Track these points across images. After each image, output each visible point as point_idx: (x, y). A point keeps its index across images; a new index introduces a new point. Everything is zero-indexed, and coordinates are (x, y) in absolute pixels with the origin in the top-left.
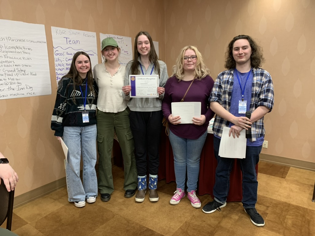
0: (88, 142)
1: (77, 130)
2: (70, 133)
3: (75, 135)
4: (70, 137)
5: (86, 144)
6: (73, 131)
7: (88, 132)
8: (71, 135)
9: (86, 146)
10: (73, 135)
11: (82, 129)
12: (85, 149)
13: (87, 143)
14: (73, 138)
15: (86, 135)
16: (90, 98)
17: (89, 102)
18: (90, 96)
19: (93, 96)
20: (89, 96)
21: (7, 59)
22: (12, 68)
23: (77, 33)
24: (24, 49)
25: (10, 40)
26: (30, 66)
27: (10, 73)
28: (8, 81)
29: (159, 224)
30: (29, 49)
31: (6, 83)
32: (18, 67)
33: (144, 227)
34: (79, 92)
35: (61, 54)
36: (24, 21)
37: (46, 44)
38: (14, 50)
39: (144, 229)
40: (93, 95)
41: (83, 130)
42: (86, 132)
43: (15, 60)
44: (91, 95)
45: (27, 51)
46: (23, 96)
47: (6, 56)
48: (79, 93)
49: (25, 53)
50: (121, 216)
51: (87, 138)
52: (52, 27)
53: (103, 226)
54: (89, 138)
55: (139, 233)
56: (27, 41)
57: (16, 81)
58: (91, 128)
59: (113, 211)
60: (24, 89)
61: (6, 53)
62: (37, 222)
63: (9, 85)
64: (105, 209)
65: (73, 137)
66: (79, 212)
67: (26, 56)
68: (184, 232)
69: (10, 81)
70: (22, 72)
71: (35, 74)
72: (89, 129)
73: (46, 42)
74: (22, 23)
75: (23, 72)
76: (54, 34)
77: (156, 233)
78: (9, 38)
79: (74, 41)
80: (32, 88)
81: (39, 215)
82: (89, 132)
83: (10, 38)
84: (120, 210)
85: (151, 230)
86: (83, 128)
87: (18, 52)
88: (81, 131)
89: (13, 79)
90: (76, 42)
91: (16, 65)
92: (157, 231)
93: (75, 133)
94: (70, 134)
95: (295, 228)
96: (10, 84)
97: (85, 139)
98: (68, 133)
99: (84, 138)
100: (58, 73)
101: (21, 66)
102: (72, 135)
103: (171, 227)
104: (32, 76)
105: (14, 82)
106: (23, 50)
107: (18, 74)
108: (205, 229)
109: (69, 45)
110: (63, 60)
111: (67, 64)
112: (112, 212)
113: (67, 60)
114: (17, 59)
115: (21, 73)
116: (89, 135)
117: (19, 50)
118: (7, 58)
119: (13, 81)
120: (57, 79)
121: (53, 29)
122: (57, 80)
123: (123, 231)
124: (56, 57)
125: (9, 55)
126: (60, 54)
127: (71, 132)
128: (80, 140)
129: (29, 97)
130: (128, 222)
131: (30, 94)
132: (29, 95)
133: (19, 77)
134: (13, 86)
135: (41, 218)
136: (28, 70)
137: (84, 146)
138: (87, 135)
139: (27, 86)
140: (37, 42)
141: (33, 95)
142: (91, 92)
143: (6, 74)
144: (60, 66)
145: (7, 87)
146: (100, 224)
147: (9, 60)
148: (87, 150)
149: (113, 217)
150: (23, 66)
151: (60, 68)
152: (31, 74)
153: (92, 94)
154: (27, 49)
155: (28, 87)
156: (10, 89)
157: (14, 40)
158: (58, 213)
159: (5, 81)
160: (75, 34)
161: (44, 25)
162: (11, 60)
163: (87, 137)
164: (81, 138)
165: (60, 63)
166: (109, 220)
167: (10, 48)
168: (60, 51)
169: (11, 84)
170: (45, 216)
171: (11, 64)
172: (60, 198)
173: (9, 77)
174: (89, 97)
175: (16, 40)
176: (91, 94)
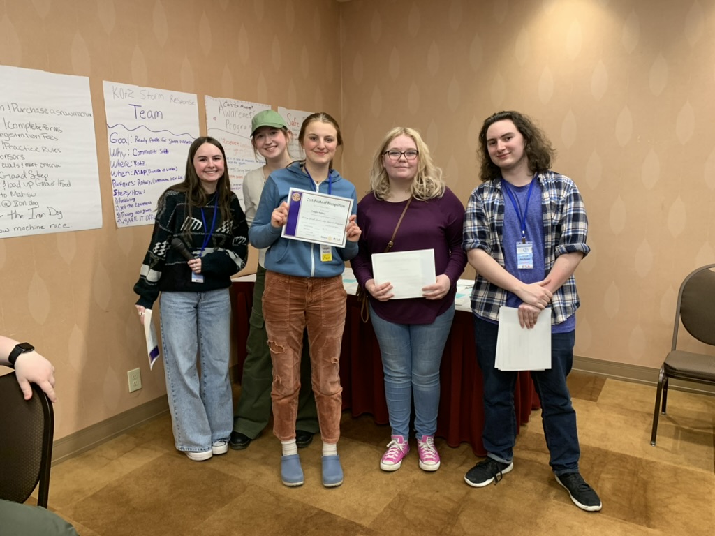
0: (213, 324)
1: (189, 298)
2: (176, 306)
3: (185, 311)
4: (177, 315)
5: (208, 329)
6: (182, 301)
7: (212, 303)
8: (178, 310)
9: (207, 333)
10: (182, 309)
11: (201, 298)
12: (205, 339)
13: (211, 326)
14: (182, 316)
15: (208, 310)
16: (219, 235)
17: (215, 243)
18: (220, 232)
19: (227, 232)
20: (218, 230)
21: (8, 151)
22: (18, 171)
23: (157, 96)
24: (46, 128)
25: (16, 110)
26: (57, 166)
27: (15, 181)
28: (9, 197)
29: (343, 501)
30: (55, 129)
31: (6, 202)
32: (31, 168)
33: (312, 508)
34: (198, 221)
35: (124, 141)
36: (46, 70)
37: (92, 118)
38: (23, 131)
39: (312, 511)
40: (227, 230)
41: (203, 299)
42: (208, 303)
43: (25, 153)
44: (222, 229)
45: (52, 133)
46: (40, 232)
47: (7, 145)
48: (199, 224)
49: (47, 137)
50: (260, 487)
51: (211, 315)
52: (104, 82)
53: (224, 509)
54: (214, 315)
55: (303, 519)
56: (52, 111)
57: (27, 199)
58: (219, 295)
59: (242, 478)
60: (43, 216)
61: (7, 138)
62: (76, 508)
63: (12, 208)
64: (224, 475)
65: (181, 313)
66: (167, 484)
67: (49, 144)
68: (397, 514)
69: (15, 198)
70: (40, 178)
71: (67, 182)
72: (214, 296)
73: (92, 115)
74: (41, 72)
75: (43, 180)
76: (108, 97)
77: (339, 519)
78: (13, 106)
79: (150, 113)
80: (61, 213)
81: (78, 492)
82: (215, 302)
83: (15, 106)
84: (257, 476)
85: (326, 513)
86: (202, 296)
87: (33, 136)
88: (199, 301)
89: (21, 195)
90: (155, 115)
91: (26, 164)
92: (340, 515)
93: (186, 306)
94: (177, 308)
95: (618, 496)
96: (13, 204)
97: (207, 318)
98: (172, 305)
99: (202, 314)
100: (117, 182)
101: (38, 166)
102: (181, 311)
103: (369, 505)
104: (61, 188)
105: (22, 201)
106: (44, 131)
107: (31, 184)
108: (439, 506)
109: (140, 122)
110: (127, 152)
111: (135, 162)
112: (239, 480)
113: (136, 153)
114: (31, 150)
115: (38, 182)
116: (214, 309)
117: (36, 132)
118: (8, 148)
119: (21, 199)
120: (115, 195)
121: (108, 86)
122: (114, 197)
123: (269, 517)
124: (112, 147)
125: (14, 141)
126: (120, 141)
127: (176, 304)
128: (195, 320)
129: (55, 234)
130: (279, 500)
131: (56, 226)
132: (54, 230)
133: (35, 189)
134: (20, 210)
135: (83, 498)
136: (53, 174)
137: (203, 333)
138: (211, 310)
139: (52, 210)
140: (74, 114)
141: (63, 230)
142: (224, 223)
143: (6, 183)
144: (121, 165)
145: (8, 211)
146: (216, 505)
147: (12, 152)
148: (208, 342)
149: (244, 491)
150: (42, 165)
151: (122, 170)
152: (60, 182)
153: (226, 228)
154: (53, 129)
155: (53, 212)
156: (14, 215)
157: (25, 111)
158: (119, 486)
159: (4, 199)
160: (153, 97)
161: (88, 79)
162: (17, 152)
163: (209, 314)
164: (197, 315)
165: (121, 159)
166: (235, 497)
167: (15, 126)
168: (121, 133)
169: (17, 205)
170: (91, 493)
171: (16, 161)
172: (121, 456)
173: (13, 189)
174: (218, 233)
175: (29, 111)
176: (223, 227)
